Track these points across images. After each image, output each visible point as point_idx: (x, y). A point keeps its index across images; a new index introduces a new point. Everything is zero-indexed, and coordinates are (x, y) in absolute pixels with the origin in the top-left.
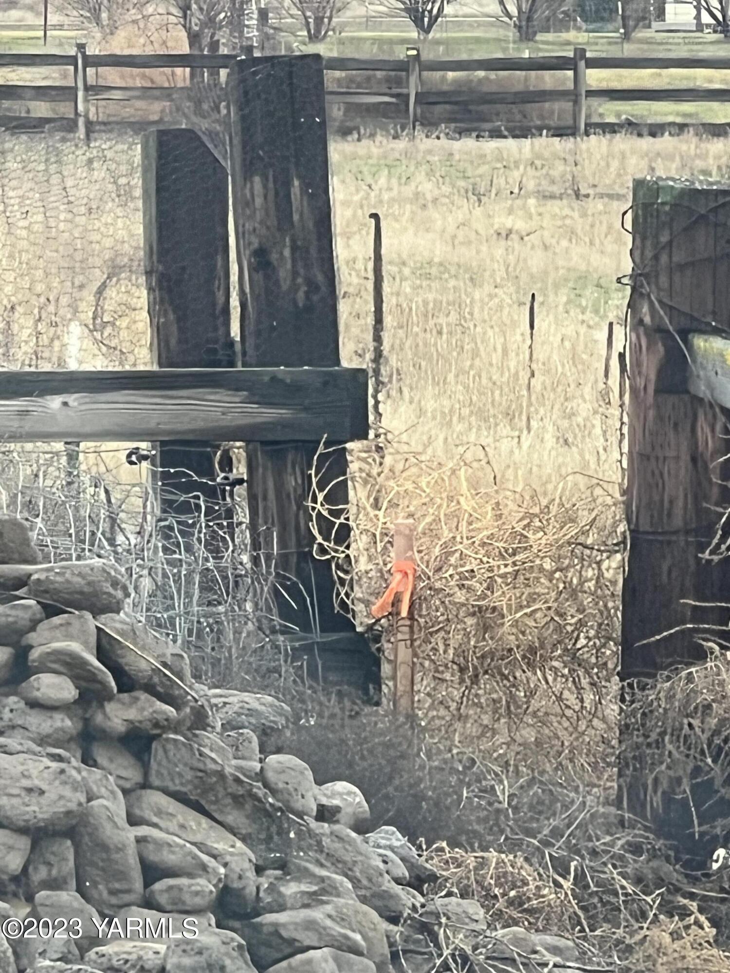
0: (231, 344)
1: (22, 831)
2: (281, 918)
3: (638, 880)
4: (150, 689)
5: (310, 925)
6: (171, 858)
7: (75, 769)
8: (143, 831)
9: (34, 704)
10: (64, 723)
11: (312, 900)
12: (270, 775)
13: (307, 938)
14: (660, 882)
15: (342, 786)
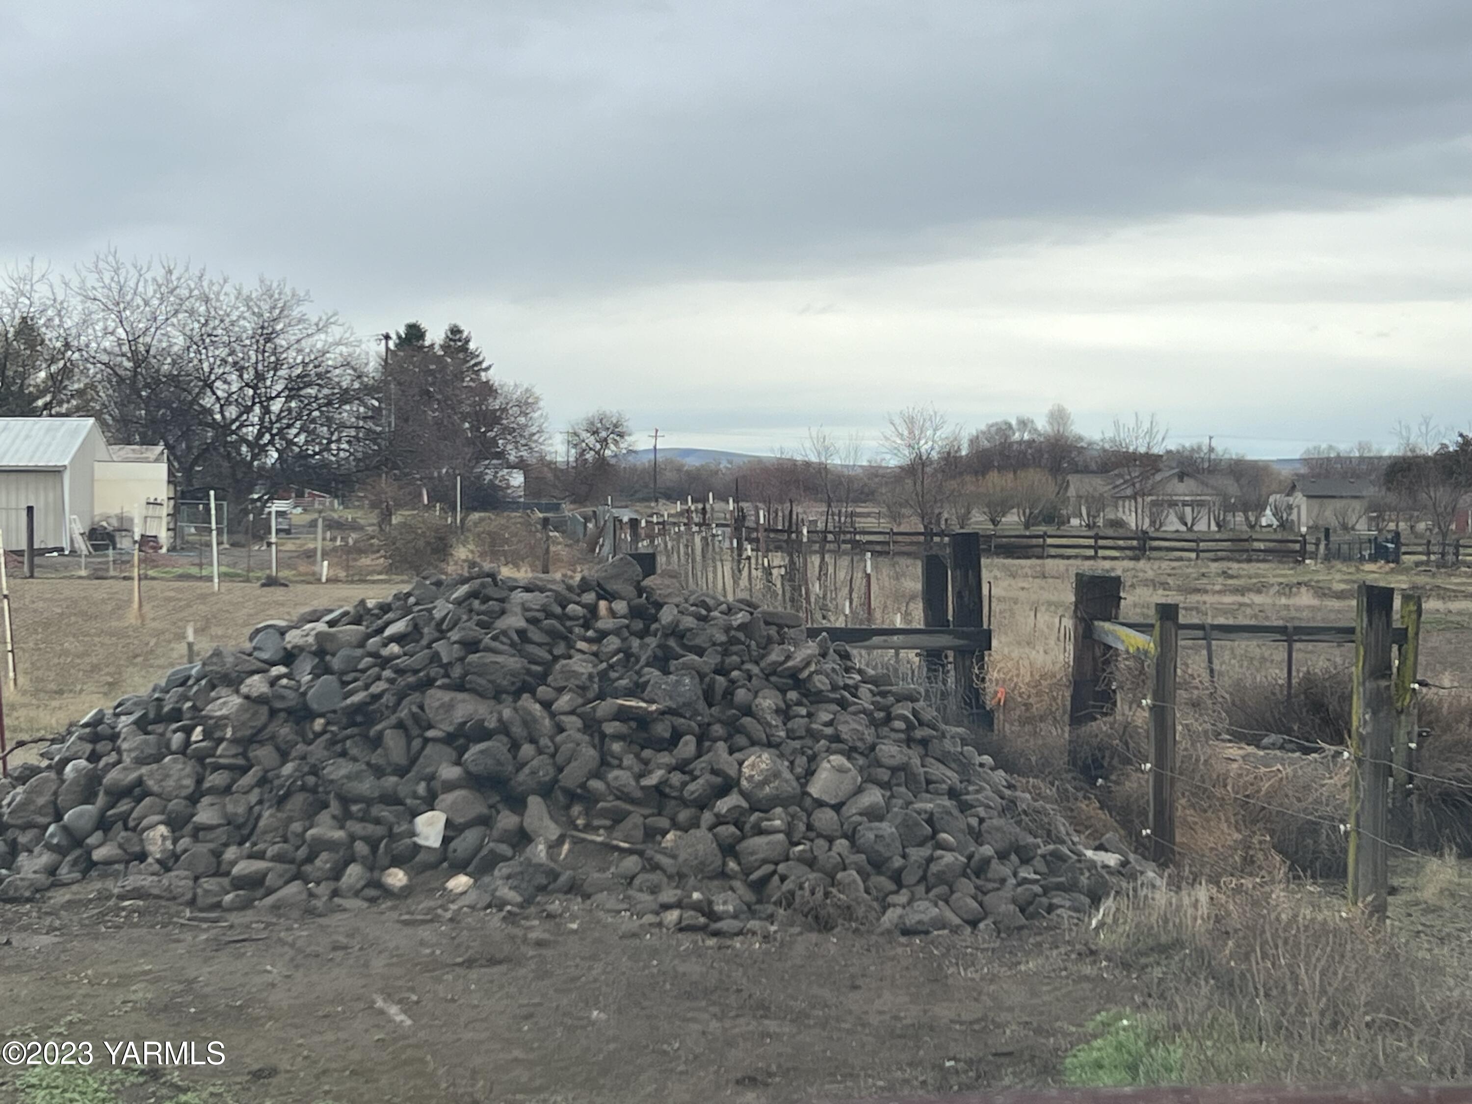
0: (948, 621)
1: (888, 768)
2: (968, 797)
3: (1075, 788)
4: (928, 726)
5: (978, 800)
6: (934, 778)
7: (905, 749)
8: (926, 769)
9: (893, 730)
10: (902, 736)
11: (977, 792)
12: (965, 753)
13: (975, 804)
14: (1082, 789)
15: (986, 757)
